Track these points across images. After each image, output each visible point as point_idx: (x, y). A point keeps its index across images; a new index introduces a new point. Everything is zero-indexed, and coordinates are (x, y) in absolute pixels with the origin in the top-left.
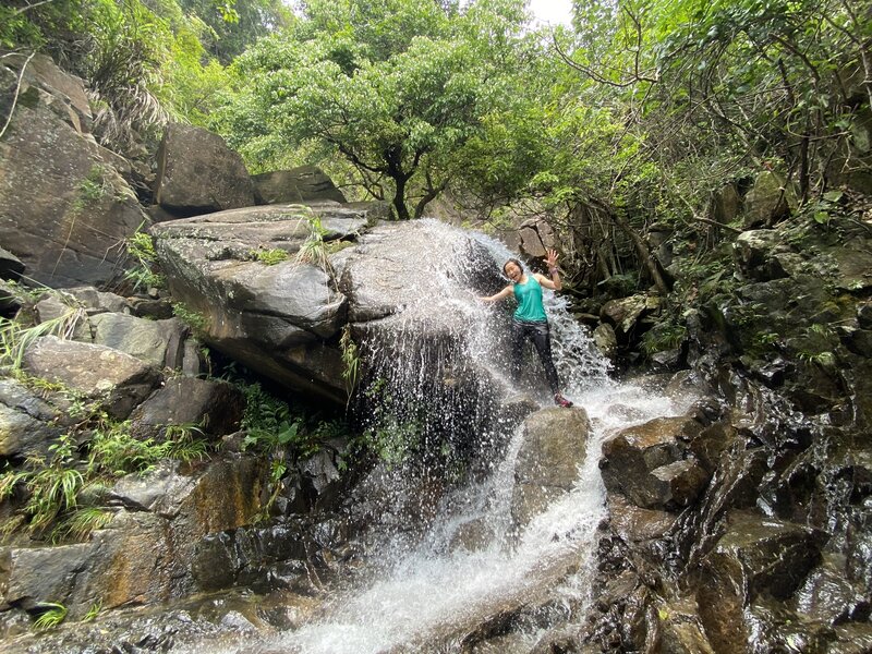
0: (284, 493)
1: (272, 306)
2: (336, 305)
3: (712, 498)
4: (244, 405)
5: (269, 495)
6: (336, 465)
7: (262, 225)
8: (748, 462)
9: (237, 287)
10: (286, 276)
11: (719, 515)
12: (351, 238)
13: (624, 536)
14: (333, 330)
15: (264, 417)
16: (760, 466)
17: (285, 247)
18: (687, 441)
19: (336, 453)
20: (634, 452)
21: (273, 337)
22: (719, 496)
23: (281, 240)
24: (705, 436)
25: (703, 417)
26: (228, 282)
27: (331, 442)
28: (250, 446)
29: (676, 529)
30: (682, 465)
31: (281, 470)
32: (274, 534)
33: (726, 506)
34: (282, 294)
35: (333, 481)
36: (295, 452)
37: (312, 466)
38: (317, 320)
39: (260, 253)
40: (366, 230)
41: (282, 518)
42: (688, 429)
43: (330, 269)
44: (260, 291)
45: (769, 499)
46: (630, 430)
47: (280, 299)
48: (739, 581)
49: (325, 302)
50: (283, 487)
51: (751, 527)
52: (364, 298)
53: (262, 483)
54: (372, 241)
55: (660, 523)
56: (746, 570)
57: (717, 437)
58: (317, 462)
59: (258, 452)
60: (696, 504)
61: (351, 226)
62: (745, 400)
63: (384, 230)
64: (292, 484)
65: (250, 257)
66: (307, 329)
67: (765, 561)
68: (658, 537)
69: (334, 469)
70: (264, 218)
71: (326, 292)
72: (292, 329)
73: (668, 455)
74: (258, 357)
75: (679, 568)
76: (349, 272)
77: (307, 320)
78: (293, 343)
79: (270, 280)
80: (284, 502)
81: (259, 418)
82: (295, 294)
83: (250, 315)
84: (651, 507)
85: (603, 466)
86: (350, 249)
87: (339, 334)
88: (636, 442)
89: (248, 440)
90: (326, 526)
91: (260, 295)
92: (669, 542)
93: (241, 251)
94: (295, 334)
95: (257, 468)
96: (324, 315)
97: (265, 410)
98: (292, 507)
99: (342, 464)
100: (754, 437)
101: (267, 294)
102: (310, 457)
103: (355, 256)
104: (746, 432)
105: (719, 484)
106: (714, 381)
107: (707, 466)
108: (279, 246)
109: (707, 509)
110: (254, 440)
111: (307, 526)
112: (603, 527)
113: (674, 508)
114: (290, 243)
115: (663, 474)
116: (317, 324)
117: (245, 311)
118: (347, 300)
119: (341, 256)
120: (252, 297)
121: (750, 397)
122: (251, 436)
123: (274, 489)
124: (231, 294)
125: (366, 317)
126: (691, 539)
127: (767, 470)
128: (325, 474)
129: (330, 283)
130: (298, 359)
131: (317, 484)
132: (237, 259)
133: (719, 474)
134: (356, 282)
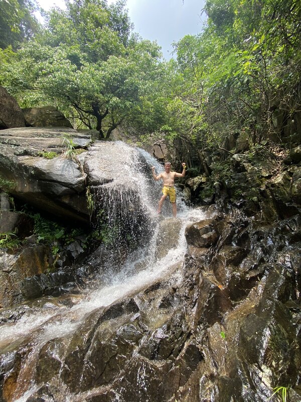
0: (60, 258)
1: (54, 178)
2: (83, 178)
3: (219, 243)
4: (33, 224)
5: (53, 260)
6: (82, 247)
7: (42, 140)
8: (230, 231)
9: (36, 169)
10: (59, 165)
11: (221, 247)
12: (86, 148)
13: (193, 256)
14: (83, 189)
15: (44, 229)
16: (233, 233)
17: (55, 151)
18: (213, 226)
19: (81, 242)
20: (197, 231)
21: (55, 192)
22: (221, 242)
23: (52, 147)
24: (218, 224)
25: (219, 219)
26: (31, 166)
27: (78, 238)
28: (41, 241)
29: (208, 252)
30: (211, 233)
31: (57, 250)
32: (59, 274)
33: (223, 244)
34: (59, 173)
35: (81, 253)
36: (62, 242)
37: (70, 248)
38: (76, 184)
39: (43, 153)
40: (92, 144)
41: (61, 268)
42: (213, 222)
43: (78, 162)
44: (48, 171)
45: (235, 242)
46: (195, 224)
47: (57, 175)
48: (224, 262)
49: (79, 177)
50: (59, 256)
51: (228, 248)
52: (95, 175)
53: (48, 256)
54: (94, 150)
55: (203, 251)
56: (226, 258)
57: (222, 225)
58: (73, 246)
59: (45, 243)
60: (215, 244)
61: (84, 142)
62: (231, 213)
63: (99, 145)
64: (64, 255)
65: (38, 155)
66: (72, 188)
67: (231, 256)
68: (203, 255)
69: (81, 248)
70: (40, 136)
71: (78, 173)
72: (64, 188)
73: (206, 231)
74: (44, 201)
75: (209, 263)
76: (87, 164)
77: (71, 184)
78: (65, 194)
79: (52, 166)
80: (61, 262)
81: (42, 229)
82: (65, 173)
83: (43, 182)
84: (201, 247)
85: (187, 236)
86: (85, 153)
87: (85, 191)
88: (197, 227)
89: (40, 238)
90: (82, 269)
91: (48, 173)
92: (206, 256)
93: (33, 152)
94: (65, 190)
95: (45, 250)
96: (80, 182)
97: (44, 225)
98: (64, 264)
99: (85, 246)
100: (232, 224)
101: (51, 173)
102: (70, 244)
103: (88, 156)
104: (230, 223)
105: (221, 239)
106: (222, 207)
107: (218, 233)
108: (52, 150)
109: (218, 246)
110: (43, 238)
111: (74, 270)
112: (186, 256)
113: (207, 246)
114: (57, 149)
115: (205, 236)
116: (76, 186)
117: (40, 180)
118: (87, 176)
119: (82, 156)
120: (44, 174)
121: (233, 212)
122: (41, 236)
123: (56, 257)
124: (33, 172)
125: (97, 183)
126: (213, 255)
127: (235, 233)
128: (77, 251)
129: (79, 169)
130: (66, 201)
131: (74, 255)
132: (31, 155)
133: (222, 235)
134: (91, 169)
